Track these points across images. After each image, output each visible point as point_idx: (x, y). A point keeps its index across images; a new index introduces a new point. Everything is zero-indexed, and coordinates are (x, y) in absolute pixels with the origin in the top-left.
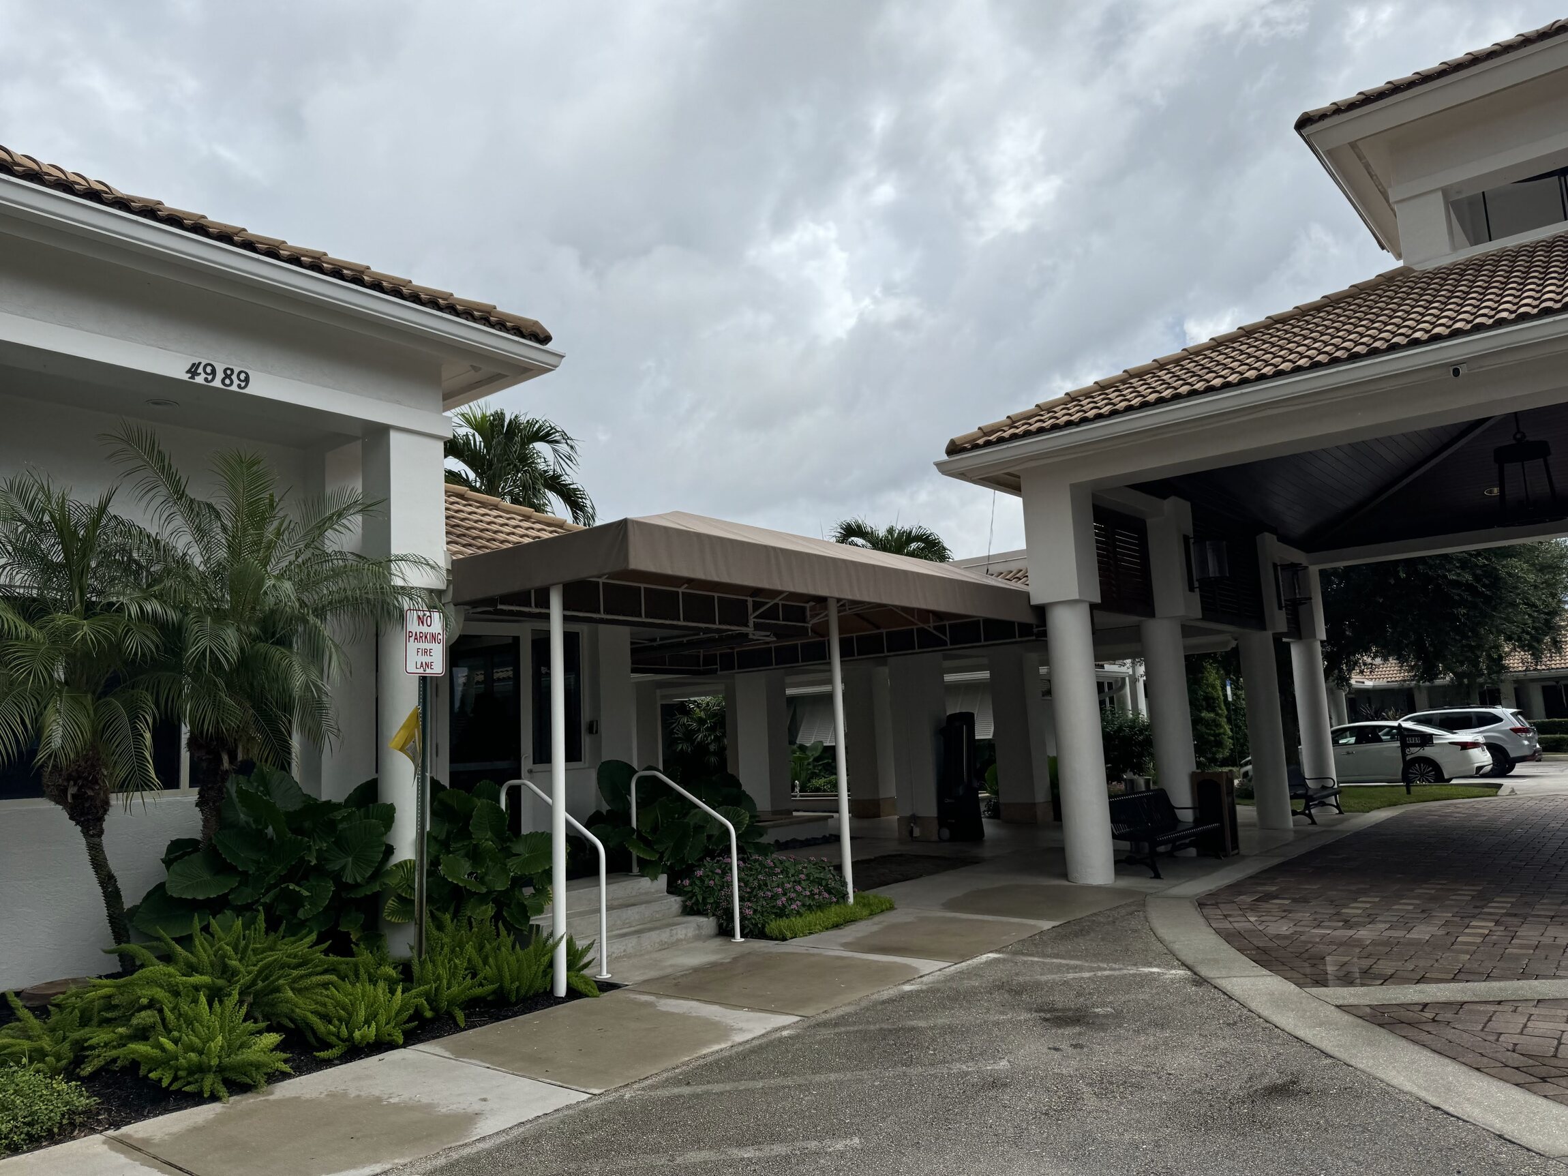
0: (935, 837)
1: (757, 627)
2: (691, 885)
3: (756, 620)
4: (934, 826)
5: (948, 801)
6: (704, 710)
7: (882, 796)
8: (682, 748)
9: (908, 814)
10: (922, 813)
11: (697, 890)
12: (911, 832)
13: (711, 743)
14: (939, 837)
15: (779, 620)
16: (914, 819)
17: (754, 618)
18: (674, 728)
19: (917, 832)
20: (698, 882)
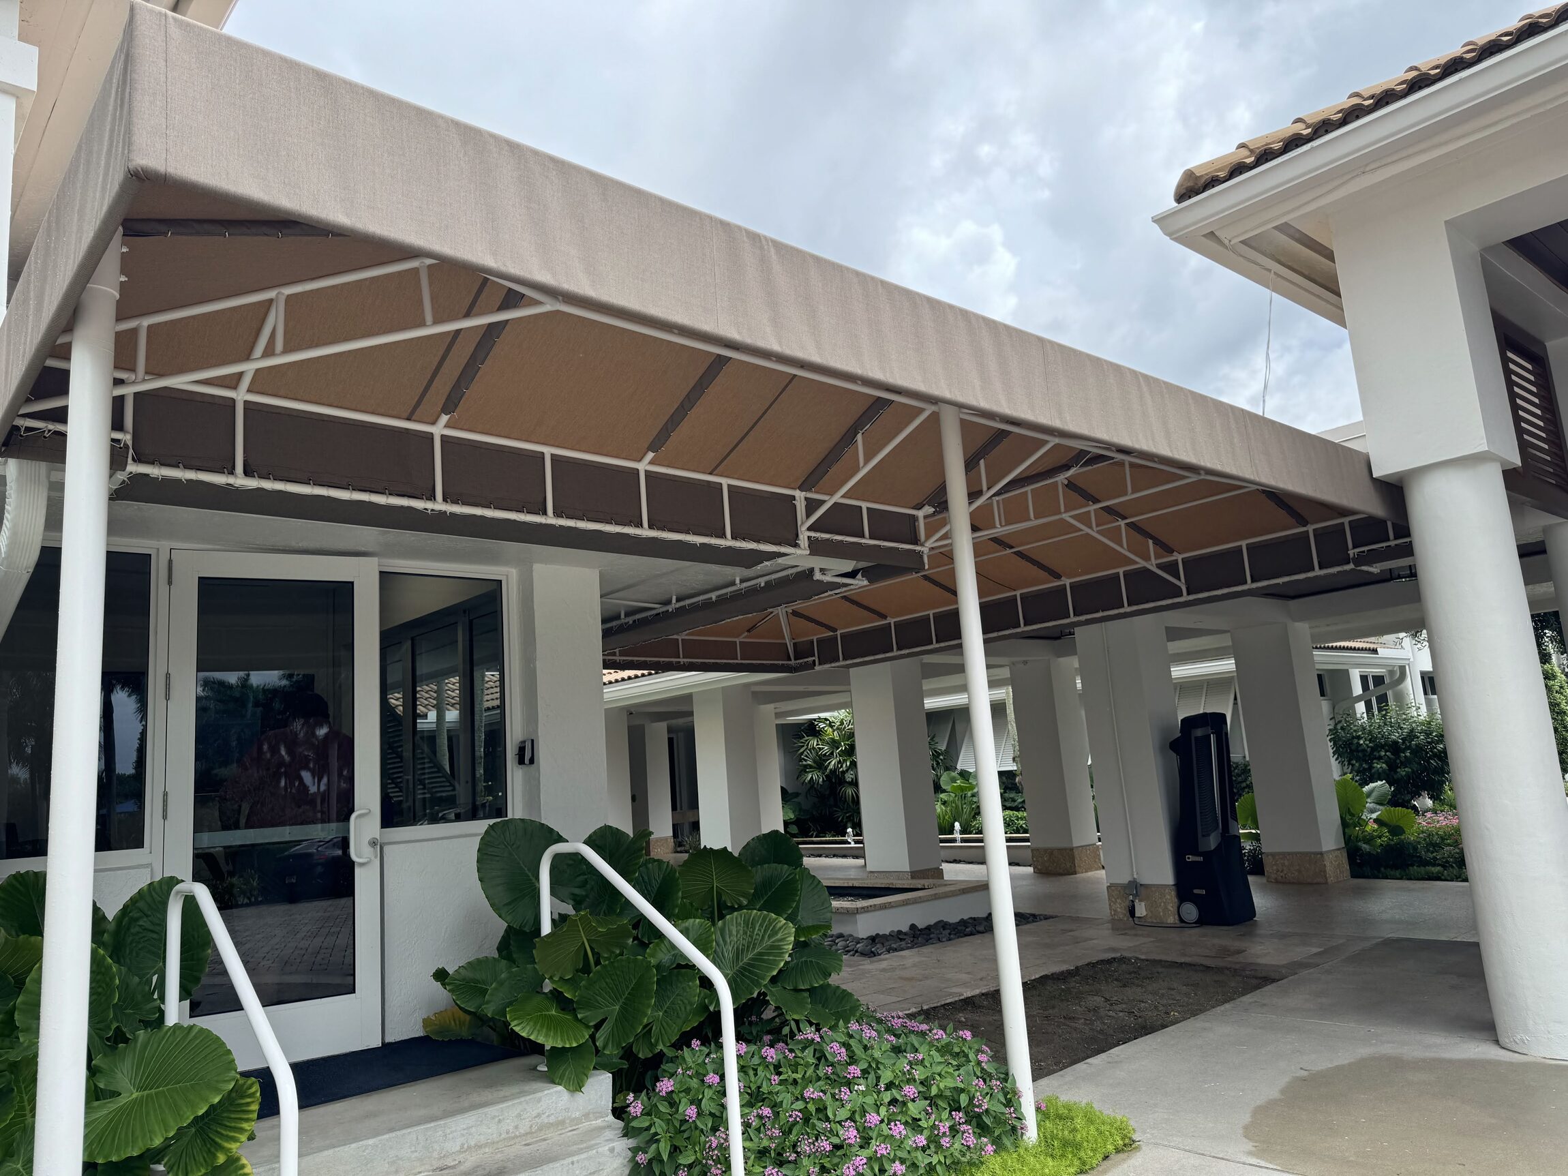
0: (1172, 919)
1: (816, 548)
2: (647, 1113)
3: (813, 534)
4: (1171, 897)
5: (1191, 858)
6: (838, 729)
7: (1076, 843)
8: (812, 777)
9: (1125, 879)
10: (1147, 878)
11: (659, 1126)
12: (1132, 912)
13: (847, 770)
14: (1182, 920)
15: (863, 536)
16: (1135, 889)
17: (809, 529)
18: (802, 753)
19: (1141, 910)
20: (664, 1108)
